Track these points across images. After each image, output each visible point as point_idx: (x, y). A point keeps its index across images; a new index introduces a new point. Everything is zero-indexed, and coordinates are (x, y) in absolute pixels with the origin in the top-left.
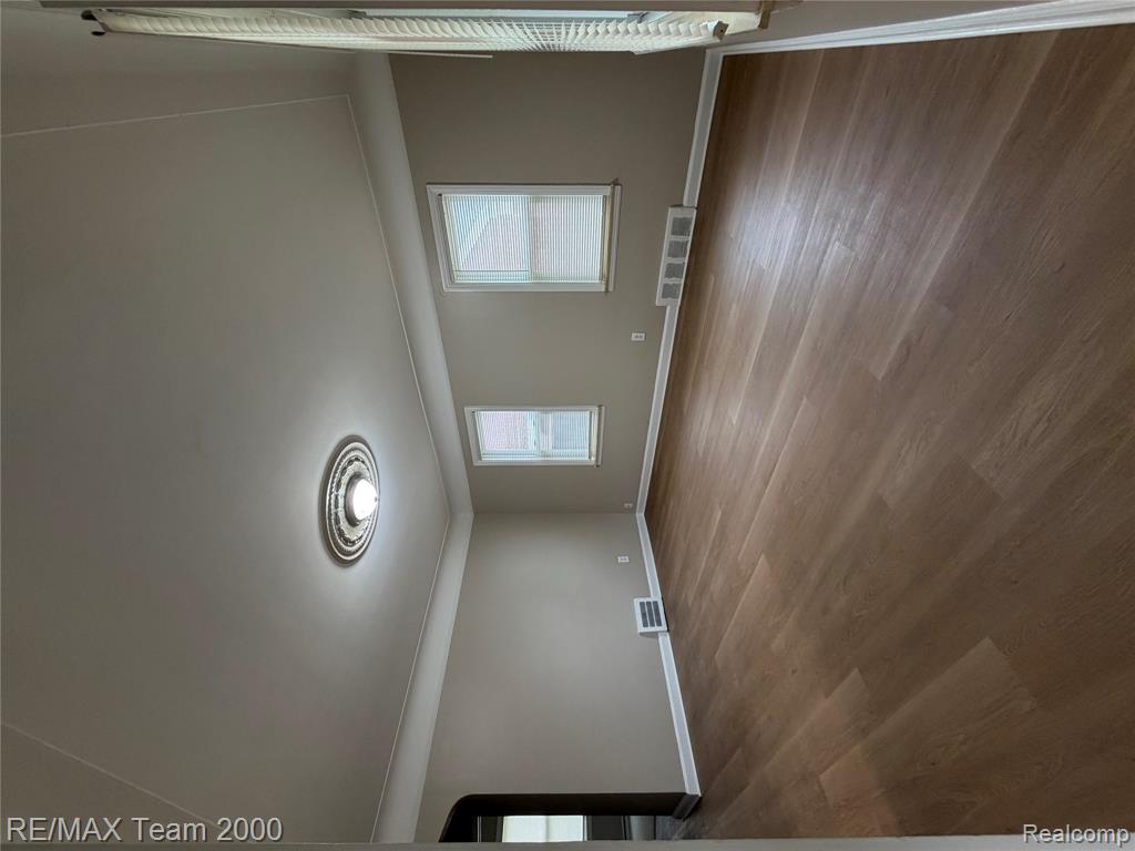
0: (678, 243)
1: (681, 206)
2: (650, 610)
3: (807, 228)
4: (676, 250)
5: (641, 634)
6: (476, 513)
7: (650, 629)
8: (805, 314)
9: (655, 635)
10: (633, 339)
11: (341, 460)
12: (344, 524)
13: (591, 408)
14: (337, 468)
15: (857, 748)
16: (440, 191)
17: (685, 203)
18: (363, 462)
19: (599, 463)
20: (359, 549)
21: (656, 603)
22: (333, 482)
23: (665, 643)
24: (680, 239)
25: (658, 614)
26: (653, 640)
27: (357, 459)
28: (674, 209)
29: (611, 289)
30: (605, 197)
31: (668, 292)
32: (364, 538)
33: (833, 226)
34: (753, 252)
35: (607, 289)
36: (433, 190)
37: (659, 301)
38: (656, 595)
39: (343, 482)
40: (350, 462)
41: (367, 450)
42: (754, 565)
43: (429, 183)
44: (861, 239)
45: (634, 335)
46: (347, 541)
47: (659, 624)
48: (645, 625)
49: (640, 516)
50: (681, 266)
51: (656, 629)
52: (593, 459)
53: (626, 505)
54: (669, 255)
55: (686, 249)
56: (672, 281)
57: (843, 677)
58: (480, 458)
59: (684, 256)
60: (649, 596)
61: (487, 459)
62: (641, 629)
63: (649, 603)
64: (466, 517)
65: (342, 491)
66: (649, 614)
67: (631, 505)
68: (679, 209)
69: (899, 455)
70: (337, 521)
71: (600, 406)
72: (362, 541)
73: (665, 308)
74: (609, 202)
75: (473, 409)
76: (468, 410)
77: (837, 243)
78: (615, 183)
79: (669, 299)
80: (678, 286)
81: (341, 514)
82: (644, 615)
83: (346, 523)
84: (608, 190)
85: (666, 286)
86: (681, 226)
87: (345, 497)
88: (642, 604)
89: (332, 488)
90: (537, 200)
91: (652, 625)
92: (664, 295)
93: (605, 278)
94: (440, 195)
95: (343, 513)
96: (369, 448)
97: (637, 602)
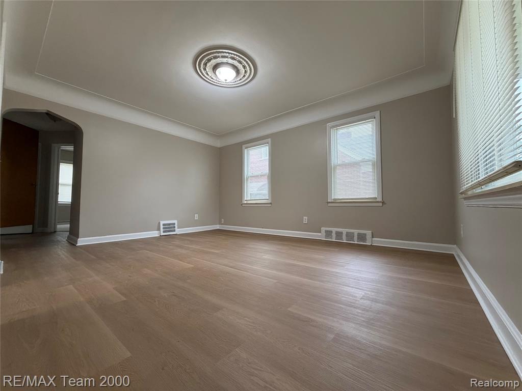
0: (354, 236)
1: (373, 237)
2: (171, 227)
3: (371, 282)
4: (350, 236)
5: (159, 223)
6: (220, 148)
7: (162, 227)
8: (322, 281)
9: (159, 229)
10: (304, 217)
11: (245, 60)
12: (214, 62)
13: (270, 199)
14: (241, 58)
15: (82, 299)
16: (377, 118)
17: (374, 239)
18: (244, 76)
19: (243, 205)
20: (202, 73)
21: (174, 231)
22: (234, 54)
23: (155, 234)
24: (356, 238)
25: (169, 231)
26: (156, 228)
27: (246, 72)
28: (371, 234)
29: (330, 205)
30: (376, 198)
31: (329, 233)
32: (207, 76)
33: (373, 292)
34: (352, 263)
35: (329, 202)
36: (377, 114)
37: (323, 229)
38: (178, 231)
39: (234, 61)
40: (244, 67)
41: (249, 79)
42: (189, 263)
43: (380, 112)
44: (367, 303)
45: (306, 218)
46: (205, 64)
47: (164, 232)
48: (164, 225)
49: (218, 227)
50: (342, 239)
51: (162, 230)
52: (245, 202)
53: (223, 220)
54: (347, 232)
55: (351, 241)
56: (334, 235)
57: (123, 294)
58: (246, 148)
59: (346, 240)
60: (178, 228)
61: (246, 151)
62: (162, 223)
63: (174, 227)
64: (218, 144)
65: (230, 61)
66: (169, 227)
67: (223, 222)
68: (371, 236)
69: (244, 317)
70: (215, 57)
71: (271, 203)
72: (206, 75)
73: (320, 232)
74: (373, 201)
75: (270, 142)
76: (269, 140)
77: (363, 293)
78: (383, 203)
79: (325, 234)
80: (331, 238)
81: (219, 60)
82: (169, 224)
83: (214, 64)
84: (380, 199)
85: (331, 232)
86: (362, 237)
87: (227, 63)
88: (174, 224)
89: (232, 54)
90: (373, 165)
91: (164, 228)
92: (326, 231)
93: (335, 201)
94: (375, 118)
95: (219, 62)
96: (251, 80)
97: (175, 222)
